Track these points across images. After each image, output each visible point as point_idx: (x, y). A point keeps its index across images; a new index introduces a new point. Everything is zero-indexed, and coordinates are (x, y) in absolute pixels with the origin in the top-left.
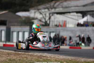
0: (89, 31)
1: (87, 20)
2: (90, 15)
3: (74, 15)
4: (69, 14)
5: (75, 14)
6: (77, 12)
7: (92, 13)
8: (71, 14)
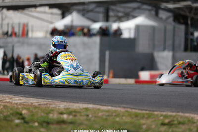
0: (75, 46)
1: (72, 21)
2: (79, 11)
3: (44, 13)
4: (33, 9)
5: (46, 9)
6: (51, 6)
7: (81, 8)
8: (39, 9)
